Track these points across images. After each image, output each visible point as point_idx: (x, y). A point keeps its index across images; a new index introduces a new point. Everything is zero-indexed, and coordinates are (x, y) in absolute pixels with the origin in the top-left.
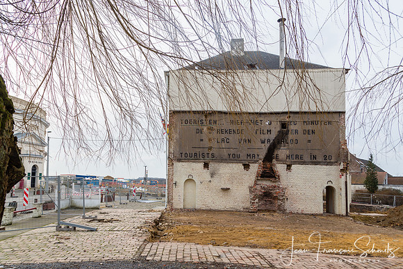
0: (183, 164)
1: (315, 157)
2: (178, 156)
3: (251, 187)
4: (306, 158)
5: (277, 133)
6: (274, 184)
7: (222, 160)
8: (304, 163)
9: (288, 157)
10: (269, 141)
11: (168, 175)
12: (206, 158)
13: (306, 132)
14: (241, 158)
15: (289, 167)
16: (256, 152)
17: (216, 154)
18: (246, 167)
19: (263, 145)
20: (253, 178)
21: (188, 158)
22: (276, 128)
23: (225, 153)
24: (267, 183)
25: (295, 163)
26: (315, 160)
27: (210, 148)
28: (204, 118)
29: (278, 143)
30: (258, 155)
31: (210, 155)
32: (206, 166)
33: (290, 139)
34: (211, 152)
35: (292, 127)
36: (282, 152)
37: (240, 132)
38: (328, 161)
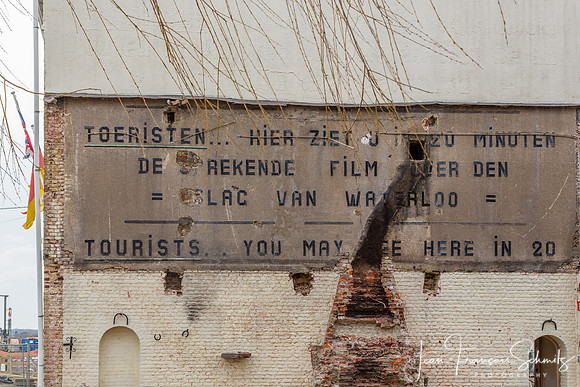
0: (97, 276)
1: (507, 248)
2: (79, 251)
3: (318, 348)
4: (483, 252)
5: (395, 173)
6: (385, 336)
7: (224, 262)
8: (475, 267)
9: (429, 248)
10: (370, 197)
11: (45, 316)
12: (172, 255)
13: (482, 169)
15: (431, 279)
16: (330, 234)
17: (206, 243)
18: (302, 281)
19: (353, 210)
20: (324, 317)
21: (113, 255)
22: (392, 157)
23: (234, 237)
24: (364, 334)
25: (449, 267)
26: (507, 258)
27: (185, 223)
28: (163, 123)
29: (400, 204)
30: (338, 245)
31: (185, 247)
32: (173, 281)
33: (433, 191)
34: (188, 237)
35: (440, 154)
36: (411, 233)
37: (284, 168)
38: (545, 258)
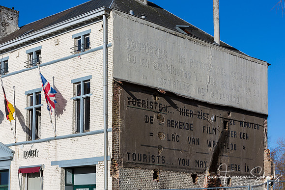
0: (131, 170)
2: (124, 157)
4: (242, 170)
5: (220, 134)
7: (172, 168)
9: (229, 167)
10: (214, 143)
12: (156, 163)
13: (242, 136)
14: (191, 166)
16: (203, 158)
19: (210, 148)
21: (137, 161)
22: (219, 127)
23: (175, 157)
25: (233, 174)
26: (248, 173)
27: (160, 148)
28: (153, 100)
29: (221, 147)
30: (205, 163)
31: (160, 160)
33: (230, 143)
34: (161, 155)
35: (232, 128)
37: (190, 127)
